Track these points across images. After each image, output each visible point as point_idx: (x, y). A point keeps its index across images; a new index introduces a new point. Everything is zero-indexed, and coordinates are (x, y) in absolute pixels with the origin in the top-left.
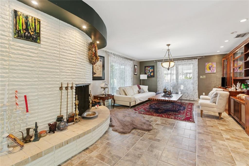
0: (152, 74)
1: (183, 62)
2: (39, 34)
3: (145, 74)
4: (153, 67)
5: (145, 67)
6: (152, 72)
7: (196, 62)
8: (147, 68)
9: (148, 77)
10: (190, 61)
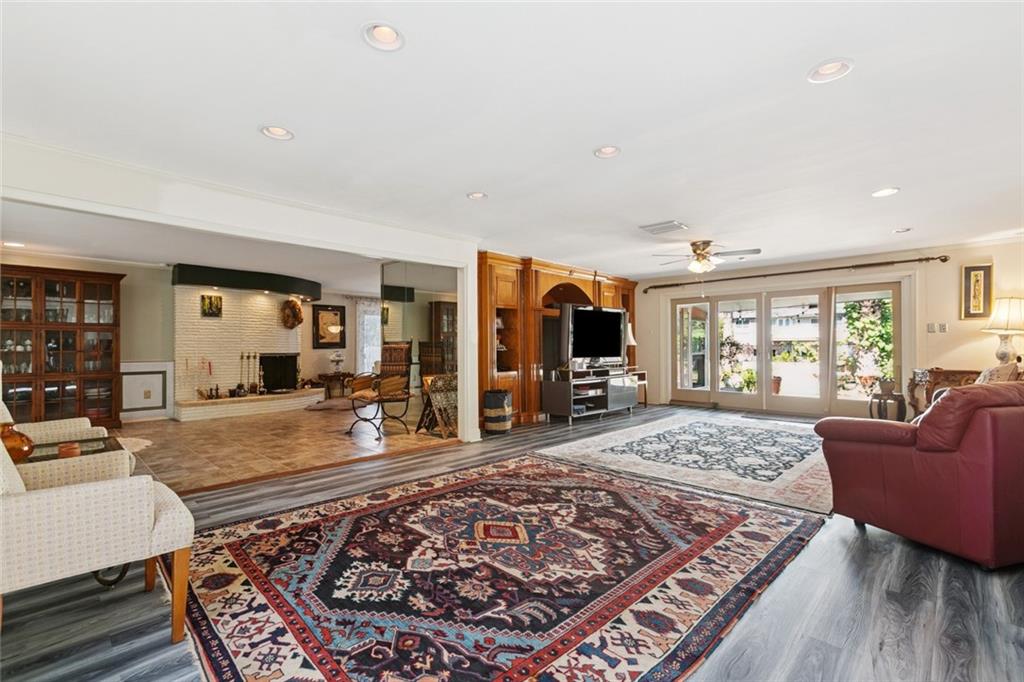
2: (220, 310)
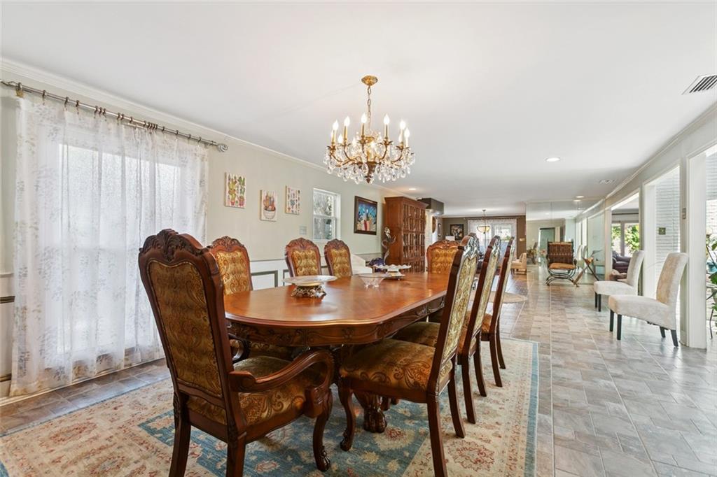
0: (460, 235)
1: (501, 222)
3: (452, 235)
4: (462, 226)
5: (451, 226)
6: (460, 232)
7: (514, 222)
8: (453, 227)
9: (456, 239)
10: (508, 221)
